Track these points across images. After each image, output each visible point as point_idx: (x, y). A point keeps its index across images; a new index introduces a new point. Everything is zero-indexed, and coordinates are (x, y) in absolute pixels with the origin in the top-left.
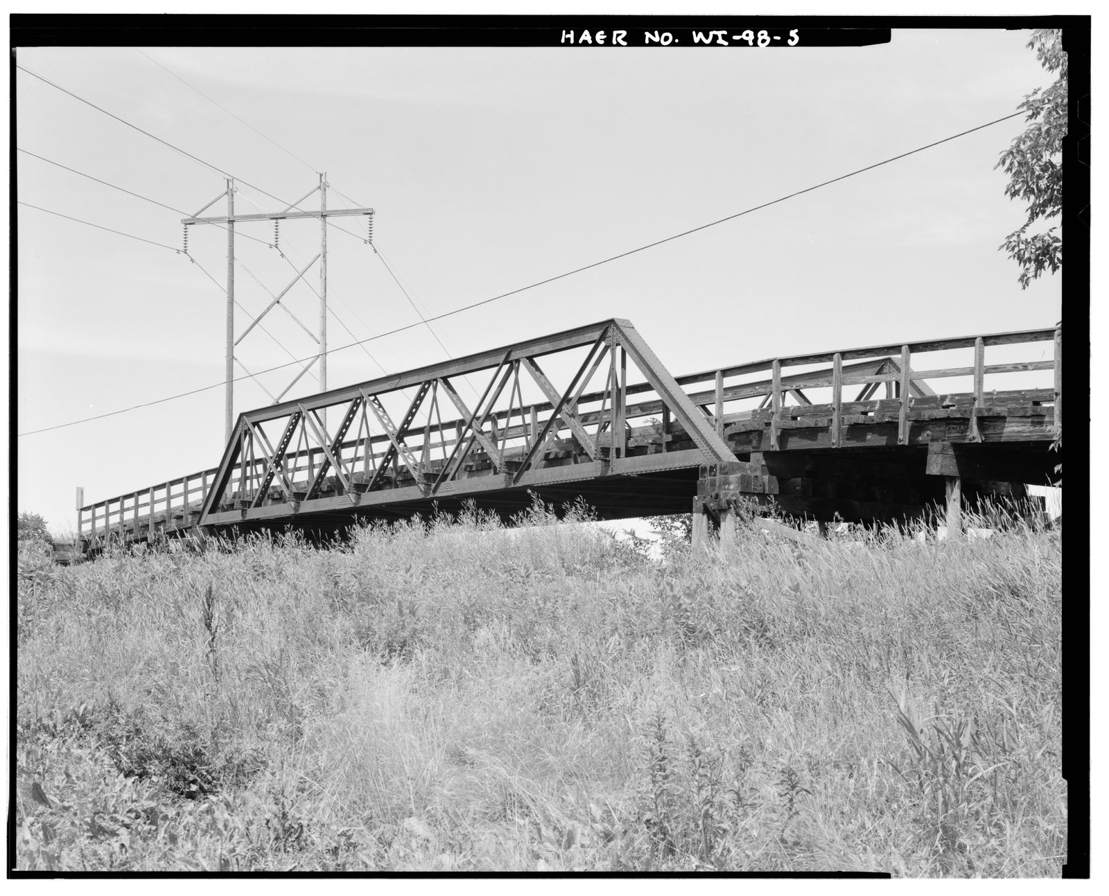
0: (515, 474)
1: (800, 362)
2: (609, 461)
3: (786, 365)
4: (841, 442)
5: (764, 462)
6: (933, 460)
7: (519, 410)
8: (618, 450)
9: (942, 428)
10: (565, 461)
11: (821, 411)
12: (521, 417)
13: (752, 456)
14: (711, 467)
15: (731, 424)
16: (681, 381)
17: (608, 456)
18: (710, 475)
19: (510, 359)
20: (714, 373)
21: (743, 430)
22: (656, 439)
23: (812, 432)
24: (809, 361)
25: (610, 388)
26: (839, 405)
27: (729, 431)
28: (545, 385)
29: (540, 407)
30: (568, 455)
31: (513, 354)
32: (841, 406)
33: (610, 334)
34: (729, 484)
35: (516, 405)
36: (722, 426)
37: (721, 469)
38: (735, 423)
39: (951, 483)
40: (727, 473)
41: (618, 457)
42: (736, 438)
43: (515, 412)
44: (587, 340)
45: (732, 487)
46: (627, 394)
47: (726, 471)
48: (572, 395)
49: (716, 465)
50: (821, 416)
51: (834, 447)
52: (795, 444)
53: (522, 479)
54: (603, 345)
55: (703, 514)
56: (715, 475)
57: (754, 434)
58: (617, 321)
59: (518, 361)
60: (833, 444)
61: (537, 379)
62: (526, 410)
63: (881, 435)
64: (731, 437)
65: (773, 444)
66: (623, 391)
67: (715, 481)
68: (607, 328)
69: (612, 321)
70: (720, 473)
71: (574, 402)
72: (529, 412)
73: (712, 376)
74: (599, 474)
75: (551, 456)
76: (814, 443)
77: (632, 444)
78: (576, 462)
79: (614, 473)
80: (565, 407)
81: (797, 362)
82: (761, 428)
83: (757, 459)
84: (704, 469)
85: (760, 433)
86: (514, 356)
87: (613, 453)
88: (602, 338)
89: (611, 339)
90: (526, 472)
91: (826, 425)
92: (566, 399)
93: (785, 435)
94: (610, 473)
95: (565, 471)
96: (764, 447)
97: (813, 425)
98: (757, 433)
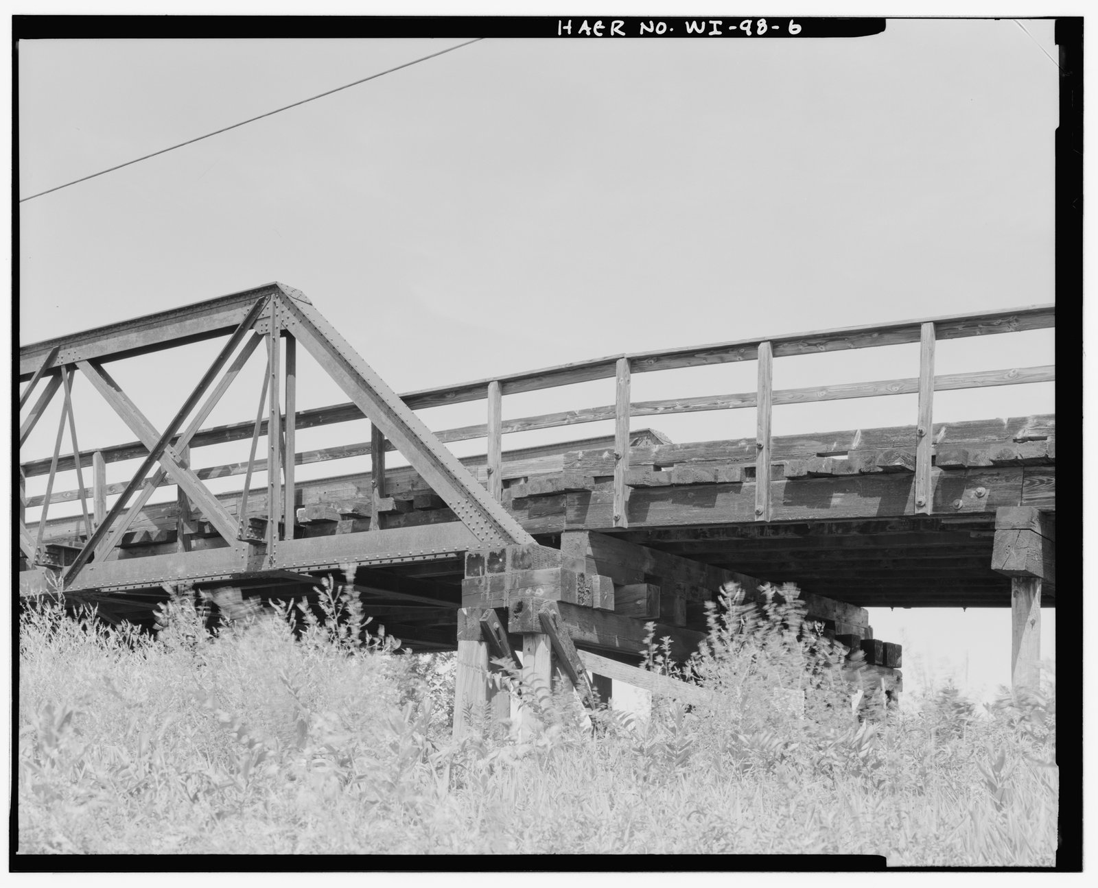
0: (66, 569)
1: (677, 362)
2: (265, 545)
3: (642, 370)
4: (771, 510)
5: (589, 551)
6: (1009, 541)
7: (71, 458)
8: (282, 527)
9: (1012, 483)
10: (162, 548)
11: (723, 453)
12: (74, 472)
13: (565, 538)
14: (493, 555)
15: (516, 480)
16: (413, 401)
17: (262, 534)
18: (491, 570)
19: (56, 364)
20: (484, 386)
21: (549, 489)
22: (360, 506)
23: (705, 491)
24: (693, 361)
25: (266, 415)
26: (768, 441)
27: (516, 491)
28: (128, 412)
29: (111, 454)
30: (170, 538)
31: (61, 353)
32: (771, 443)
33: (265, 313)
34: (534, 586)
35: (67, 450)
36: (500, 483)
37: (515, 558)
38: (526, 479)
39: (1027, 588)
40: (529, 566)
41: (282, 536)
42: (530, 504)
43: (66, 463)
44: (218, 326)
45: (540, 592)
46: (297, 428)
47: (526, 561)
48: (182, 429)
49: (503, 551)
50: (723, 463)
51: (761, 519)
52: (662, 515)
53: (79, 576)
54: (249, 334)
55: (480, 641)
56: (502, 570)
57: (569, 497)
58: (283, 288)
59: (72, 367)
60: (758, 513)
61: (111, 400)
62: (86, 458)
63: (865, 494)
64: (518, 504)
65: (617, 515)
66: (291, 421)
67: (501, 580)
68: (261, 301)
69: (273, 288)
70: (514, 566)
71: (183, 442)
72: (90, 464)
73: (480, 392)
74: (243, 569)
75: (136, 540)
76: (709, 511)
77: (304, 515)
78: (188, 548)
79: (276, 567)
80: (168, 449)
81: (666, 362)
82: (588, 487)
83: (576, 546)
84: (477, 560)
85: (583, 495)
86: (63, 358)
87: (272, 530)
88: (250, 321)
89: (266, 321)
90: (87, 566)
91: (737, 479)
92: (170, 437)
93: (641, 495)
94: (266, 567)
95: (170, 564)
96: (594, 520)
97: (710, 479)
98: (575, 496)
